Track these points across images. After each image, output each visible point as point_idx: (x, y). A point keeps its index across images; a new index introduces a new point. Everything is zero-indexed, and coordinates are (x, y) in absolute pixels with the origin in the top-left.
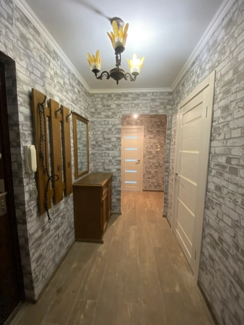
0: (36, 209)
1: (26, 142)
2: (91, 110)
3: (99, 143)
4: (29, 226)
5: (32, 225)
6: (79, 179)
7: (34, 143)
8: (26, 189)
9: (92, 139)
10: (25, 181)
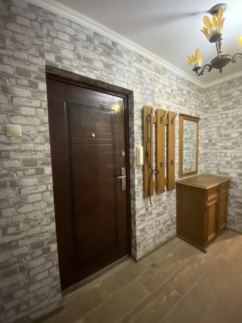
0: (142, 193)
1: (138, 144)
2: (205, 106)
3: (213, 141)
4: (137, 203)
5: (139, 203)
6: (184, 178)
7: (143, 145)
8: (136, 176)
9: (204, 137)
10: (136, 170)
